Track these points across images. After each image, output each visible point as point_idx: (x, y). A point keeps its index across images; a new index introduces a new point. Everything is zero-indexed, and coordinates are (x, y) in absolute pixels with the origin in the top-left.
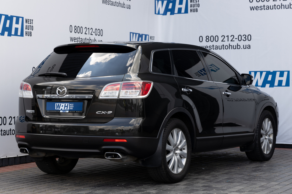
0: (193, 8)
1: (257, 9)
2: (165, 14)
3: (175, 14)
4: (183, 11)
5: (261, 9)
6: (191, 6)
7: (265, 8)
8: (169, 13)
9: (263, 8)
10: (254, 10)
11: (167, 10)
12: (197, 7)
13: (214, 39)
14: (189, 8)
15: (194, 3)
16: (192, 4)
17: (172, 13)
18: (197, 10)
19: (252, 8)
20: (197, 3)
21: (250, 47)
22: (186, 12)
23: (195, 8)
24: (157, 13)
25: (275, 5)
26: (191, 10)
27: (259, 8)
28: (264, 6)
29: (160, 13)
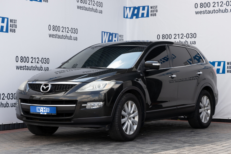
0: (152, 13)
1: (201, 13)
2: (132, 18)
3: (139, 18)
4: (145, 15)
5: (204, 13)
6: (151, 12)
7: (207, 13)
8: (135, 17)
9: (205, 12)
10: (198, 14)
11: (133, 15)
12: (156, 13)
13: (169, 37)
14: (150, 13)
15: (153, 9)
16: (152, 9)
17: (137, 17)
18: (155, 15)
19: (197, 13)
20: (156, 9)
21: (195, 43)
22: (148, 16)
23: (154, 13)
24: (125, 17)
25: (214, 10)
26: (151, 15)
27: (202, 13)
28: (206, 11)
29: (128, 17)
